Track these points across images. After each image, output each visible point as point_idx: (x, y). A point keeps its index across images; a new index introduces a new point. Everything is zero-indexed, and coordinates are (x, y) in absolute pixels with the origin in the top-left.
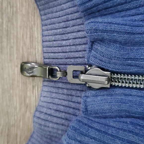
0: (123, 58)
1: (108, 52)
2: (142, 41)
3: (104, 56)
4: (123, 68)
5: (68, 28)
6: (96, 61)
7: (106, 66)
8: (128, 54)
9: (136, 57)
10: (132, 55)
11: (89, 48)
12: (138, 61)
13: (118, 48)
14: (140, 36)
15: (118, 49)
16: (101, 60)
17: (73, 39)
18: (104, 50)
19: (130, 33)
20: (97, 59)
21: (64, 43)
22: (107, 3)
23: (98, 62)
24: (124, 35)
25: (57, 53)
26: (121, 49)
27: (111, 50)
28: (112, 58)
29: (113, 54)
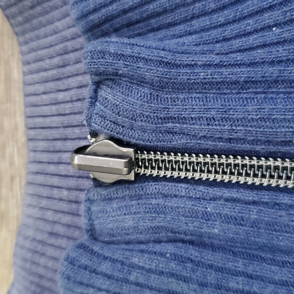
0: (156, 116)
1: (127, 106)
2: (193, 81)
3: (120, 113)
4: (158, 138)
5: (68, 68)
6: (105, 124)
7: (125, 134)
8: (167, 110)
9: (182, 114)
10: (175, 111)
11: (91, 98)
12: (186, 123)
13: (147, 96)
14: (189, 71)
15: (147, 98)
16: (114, 123)
17: (78, 87)
18: (119, 100)
19: (169, 64)
20: (108, 120)
21: (61, 96)
22: (130, 15)
23: (110, 127)
24: (158, 67)
25: (49, 116)
26: (152, 98)
27: (133, 101)
28: (136, 116)
29: (136, 109)
